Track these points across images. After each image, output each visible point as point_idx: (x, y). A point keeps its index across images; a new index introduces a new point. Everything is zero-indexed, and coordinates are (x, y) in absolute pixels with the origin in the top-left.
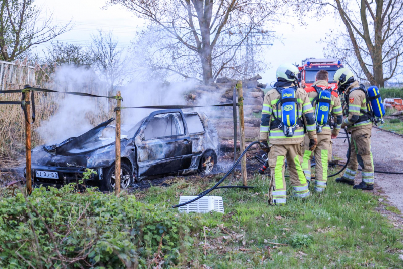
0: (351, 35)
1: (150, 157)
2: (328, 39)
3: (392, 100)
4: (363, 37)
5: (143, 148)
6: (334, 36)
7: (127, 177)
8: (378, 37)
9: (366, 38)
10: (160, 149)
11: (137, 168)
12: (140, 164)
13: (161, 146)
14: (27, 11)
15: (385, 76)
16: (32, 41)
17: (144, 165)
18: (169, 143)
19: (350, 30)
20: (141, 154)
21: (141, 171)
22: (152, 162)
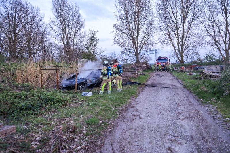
0: (175, 50)
1: (90, 82)
2: (169, 51)
3: (181, 67)
4: (178, 50)
5: (89, 80)
6: (171, 50)
7: (84, 87)
8: (182, 50)
9: (179, 51)
10: (93, 80)
11: (87, 85)
12: (88, 84)
13: (94, 79)
14: (95, 47)
15: (184, 60)
16: (97, 54)
17: (89, 84)
18: (96, 79)
19: (175, 49)
20: (88, 81)
21: (88, 86)
22: (91, 83)
